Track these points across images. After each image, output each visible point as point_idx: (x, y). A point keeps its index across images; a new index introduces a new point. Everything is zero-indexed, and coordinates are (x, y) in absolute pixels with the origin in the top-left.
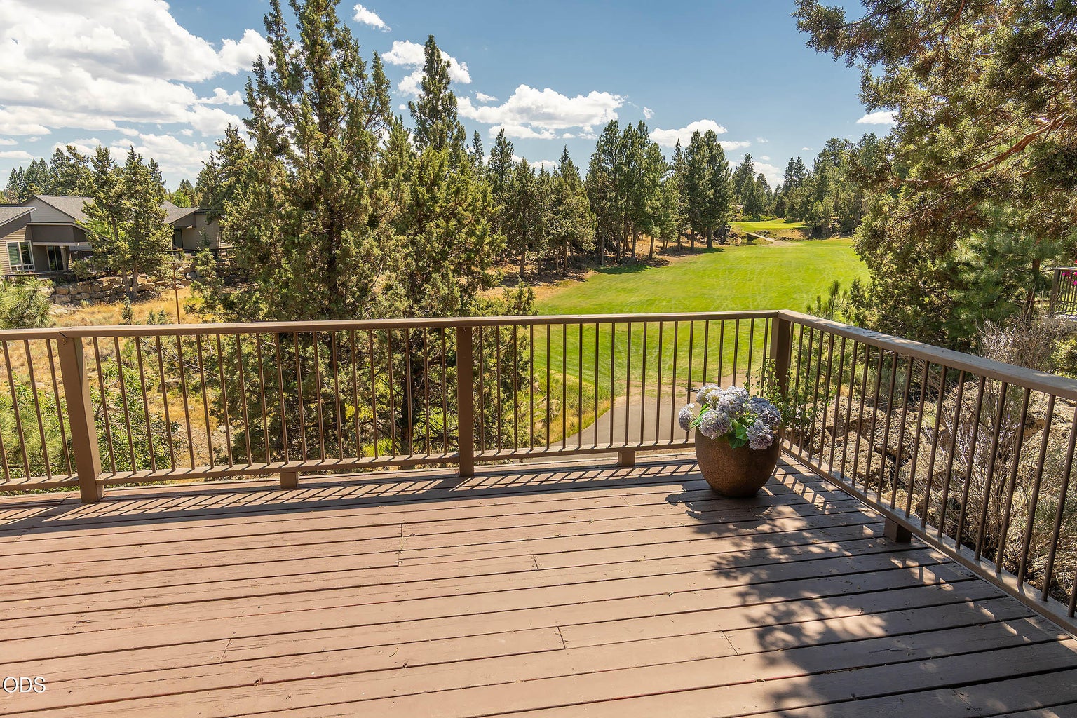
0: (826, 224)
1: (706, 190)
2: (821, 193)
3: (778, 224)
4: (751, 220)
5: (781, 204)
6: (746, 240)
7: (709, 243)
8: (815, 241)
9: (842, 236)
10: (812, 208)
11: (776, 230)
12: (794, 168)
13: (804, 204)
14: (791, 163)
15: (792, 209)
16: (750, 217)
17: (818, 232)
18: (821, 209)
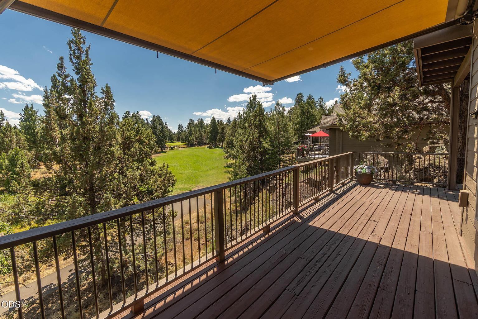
0: (193, 143)
1: (159, 133)
2: (191, 135)
3: (179, 143)
4: (170, 143)
5: (179, 138)
6: (170, 149)
7: (162, 150)
8: (191, 148)
9: (198, 146)
10: (189, 138)
11: (179, 145)
12: (180, 127)
13: (186, 137)
14: (179, 126)
15: (182, 139)
16: (170, 141)
17: (191, 145)
18: (192, 139)
